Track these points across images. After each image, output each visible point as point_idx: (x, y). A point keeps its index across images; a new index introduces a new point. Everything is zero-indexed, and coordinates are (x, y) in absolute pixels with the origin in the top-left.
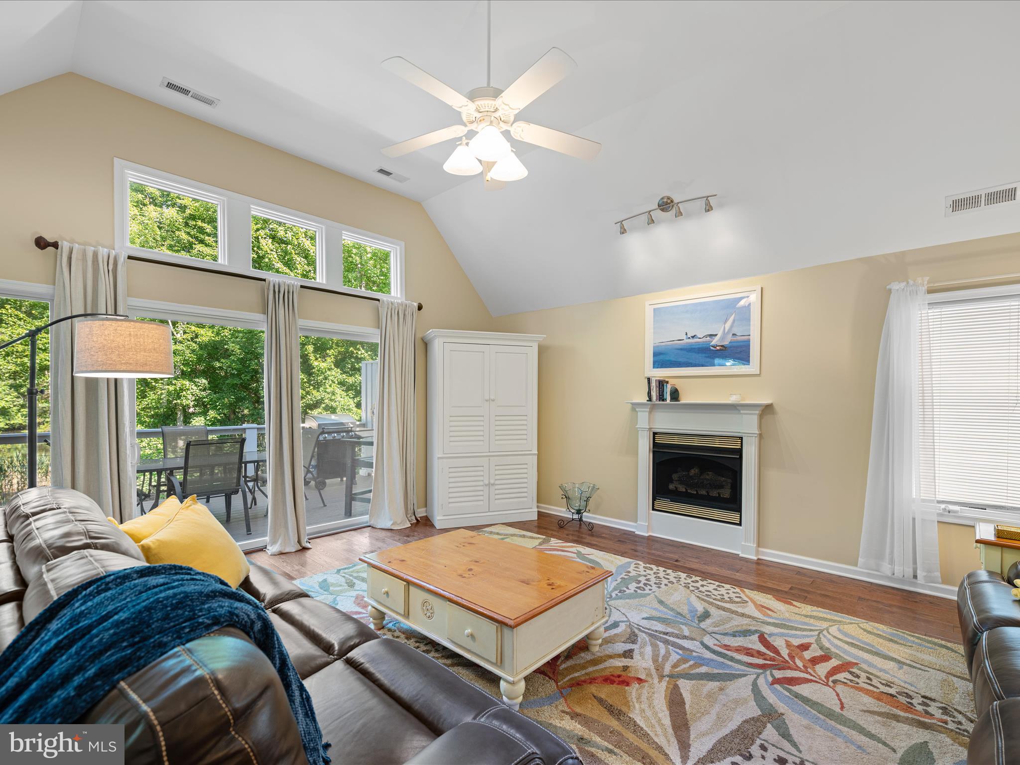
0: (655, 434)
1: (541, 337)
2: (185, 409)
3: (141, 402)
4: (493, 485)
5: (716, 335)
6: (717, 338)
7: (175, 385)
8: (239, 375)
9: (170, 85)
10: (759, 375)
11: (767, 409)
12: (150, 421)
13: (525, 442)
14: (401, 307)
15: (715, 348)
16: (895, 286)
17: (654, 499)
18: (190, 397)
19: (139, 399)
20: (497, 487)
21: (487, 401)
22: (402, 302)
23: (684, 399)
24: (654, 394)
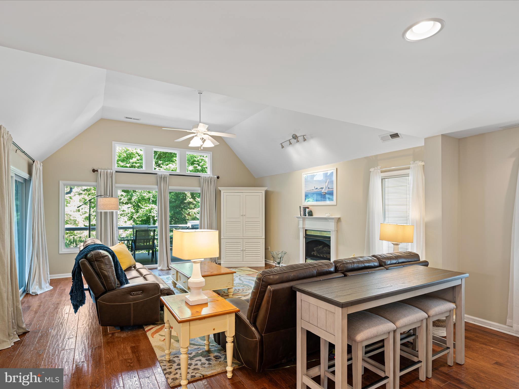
0: (306, 230)
1: (266, 188)
2: (153, 217)
3: (136, 214)
4: (245, 250)
5: (323, 188)
6: (324, 189)
7: (149, 207)
8: (175, 202)
9: (126, 118)
10: (336, 205)
11: (339, 219)
12: (140, 223)
13: (259, 233)
14: (209, 179)
15: (323, 193)
16: (372, 170)
17: (306, 259)
18: (155, 212)
19: (136, 213)
20: (246, 252)
21: (242, 216)
22: (209, 176)
23: (315, 216)
24: (302, 213)
